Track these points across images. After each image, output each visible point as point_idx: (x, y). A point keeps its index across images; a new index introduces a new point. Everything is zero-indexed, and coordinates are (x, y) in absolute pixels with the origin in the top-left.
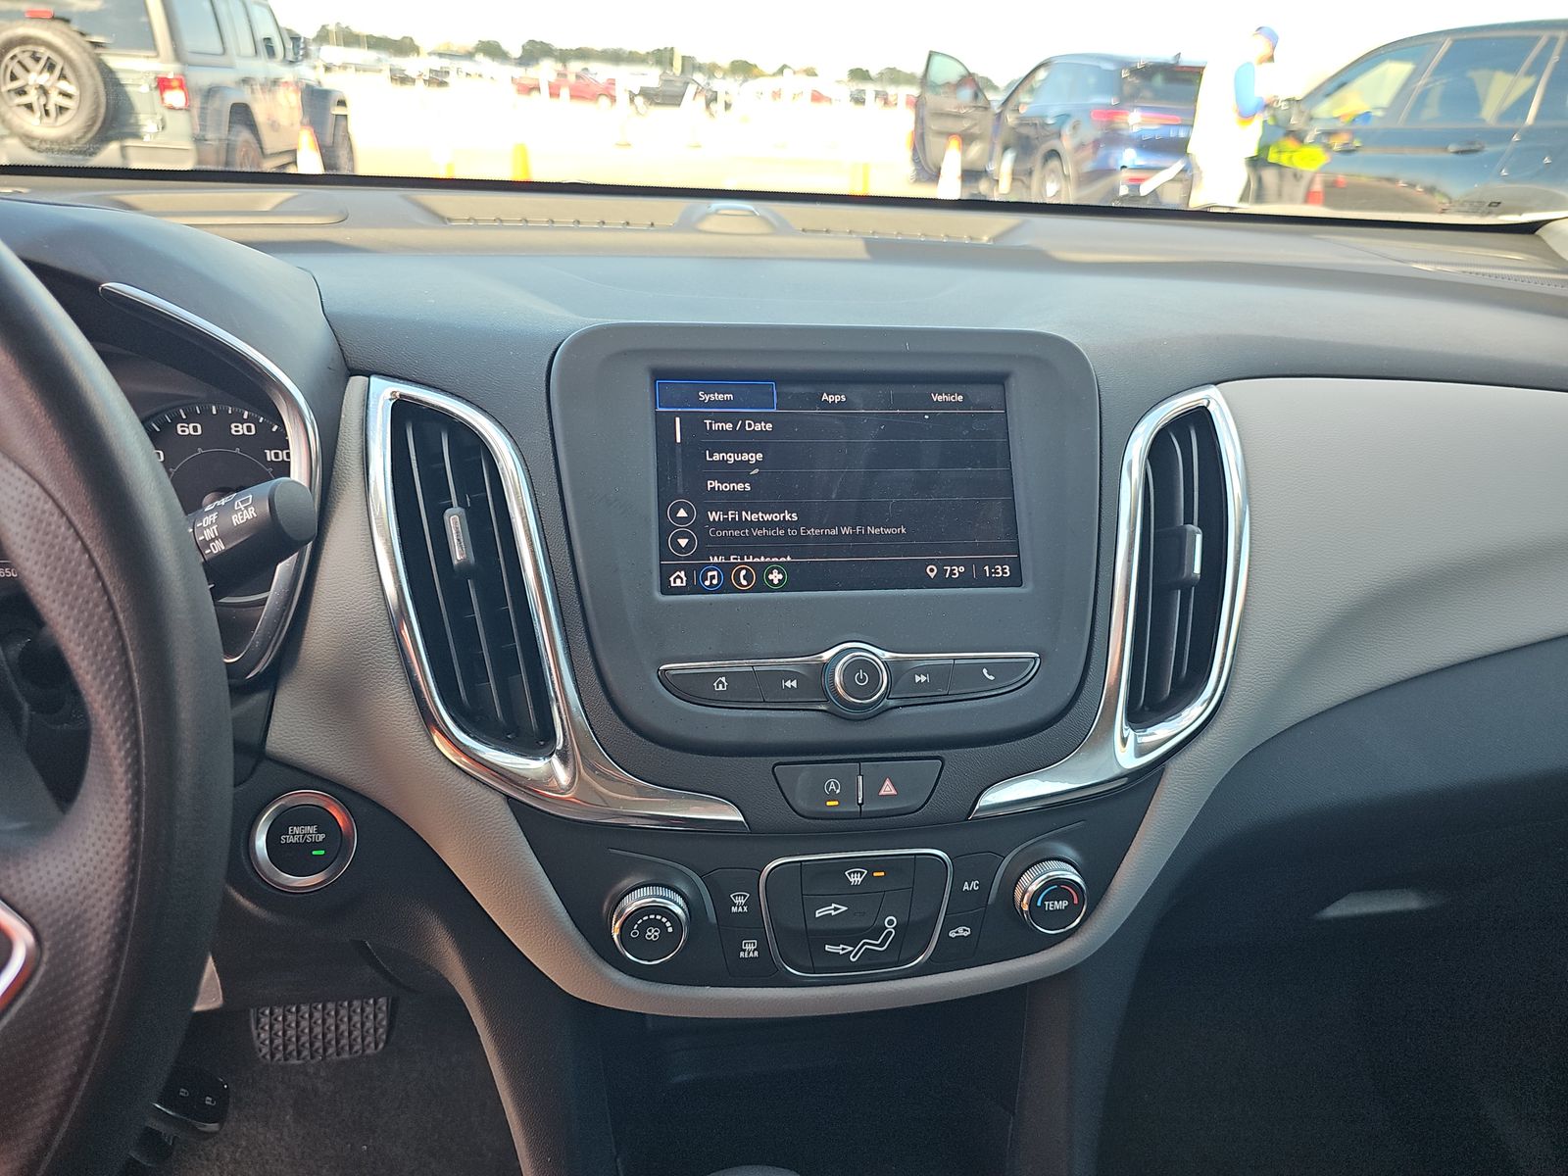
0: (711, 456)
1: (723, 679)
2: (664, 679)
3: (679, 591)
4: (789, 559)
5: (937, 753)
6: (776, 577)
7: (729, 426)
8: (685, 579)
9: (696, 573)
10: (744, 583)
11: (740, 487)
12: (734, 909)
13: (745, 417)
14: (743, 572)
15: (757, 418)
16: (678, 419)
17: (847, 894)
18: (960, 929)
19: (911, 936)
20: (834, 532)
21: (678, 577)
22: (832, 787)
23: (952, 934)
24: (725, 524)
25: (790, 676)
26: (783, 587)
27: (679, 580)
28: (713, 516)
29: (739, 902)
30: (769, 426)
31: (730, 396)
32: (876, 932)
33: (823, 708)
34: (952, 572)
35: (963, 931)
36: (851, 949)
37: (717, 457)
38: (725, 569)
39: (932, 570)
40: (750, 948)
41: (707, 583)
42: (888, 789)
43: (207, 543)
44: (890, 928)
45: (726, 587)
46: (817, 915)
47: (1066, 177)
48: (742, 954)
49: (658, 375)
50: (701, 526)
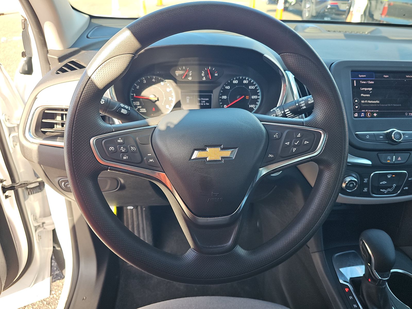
0: (362, 89)
1: (368, 136)
2: (356, 135)
3: (362, 117)
4: (378, 111)
5: (409, 152)
6: (375, 115)
7: (365, 82)
8: (357, 115)
9: (359, 114)
10: (369, 116)
11: (367, 95)
12: (364, 182)
13: (368, 80)
14: (369, 114)
15: (371, 81)
16: (355, 81)
17: (387, 179)
18: (406, 188)
19: (397, 188)
20: (387, 105)
21: (356, 114)
22: (389, 158)
23: (404, 189)
24: (365, 103)
25: (381, 135)
26: (377, 117)
27: (356, 115)
28: (363, 102)
29: (366, 180)
30: (373, 82)
31: (365, 76)
32: (391, 187)
33: (387, 142)
34: (410, 115)
35: (407, 188)
36: (385, 190)
37: (363, 89)
38: (365, 113)
39: (406, 114)
40: (366, 190)
41: (362, 116)
42: (399, 159)
43: (302, 107)
44: (394, 187)
45: (365, 117)
46: (381, 183)
47: (312, 3)
48: (364, 191)
49: (352, 71)
50: (360, 103)
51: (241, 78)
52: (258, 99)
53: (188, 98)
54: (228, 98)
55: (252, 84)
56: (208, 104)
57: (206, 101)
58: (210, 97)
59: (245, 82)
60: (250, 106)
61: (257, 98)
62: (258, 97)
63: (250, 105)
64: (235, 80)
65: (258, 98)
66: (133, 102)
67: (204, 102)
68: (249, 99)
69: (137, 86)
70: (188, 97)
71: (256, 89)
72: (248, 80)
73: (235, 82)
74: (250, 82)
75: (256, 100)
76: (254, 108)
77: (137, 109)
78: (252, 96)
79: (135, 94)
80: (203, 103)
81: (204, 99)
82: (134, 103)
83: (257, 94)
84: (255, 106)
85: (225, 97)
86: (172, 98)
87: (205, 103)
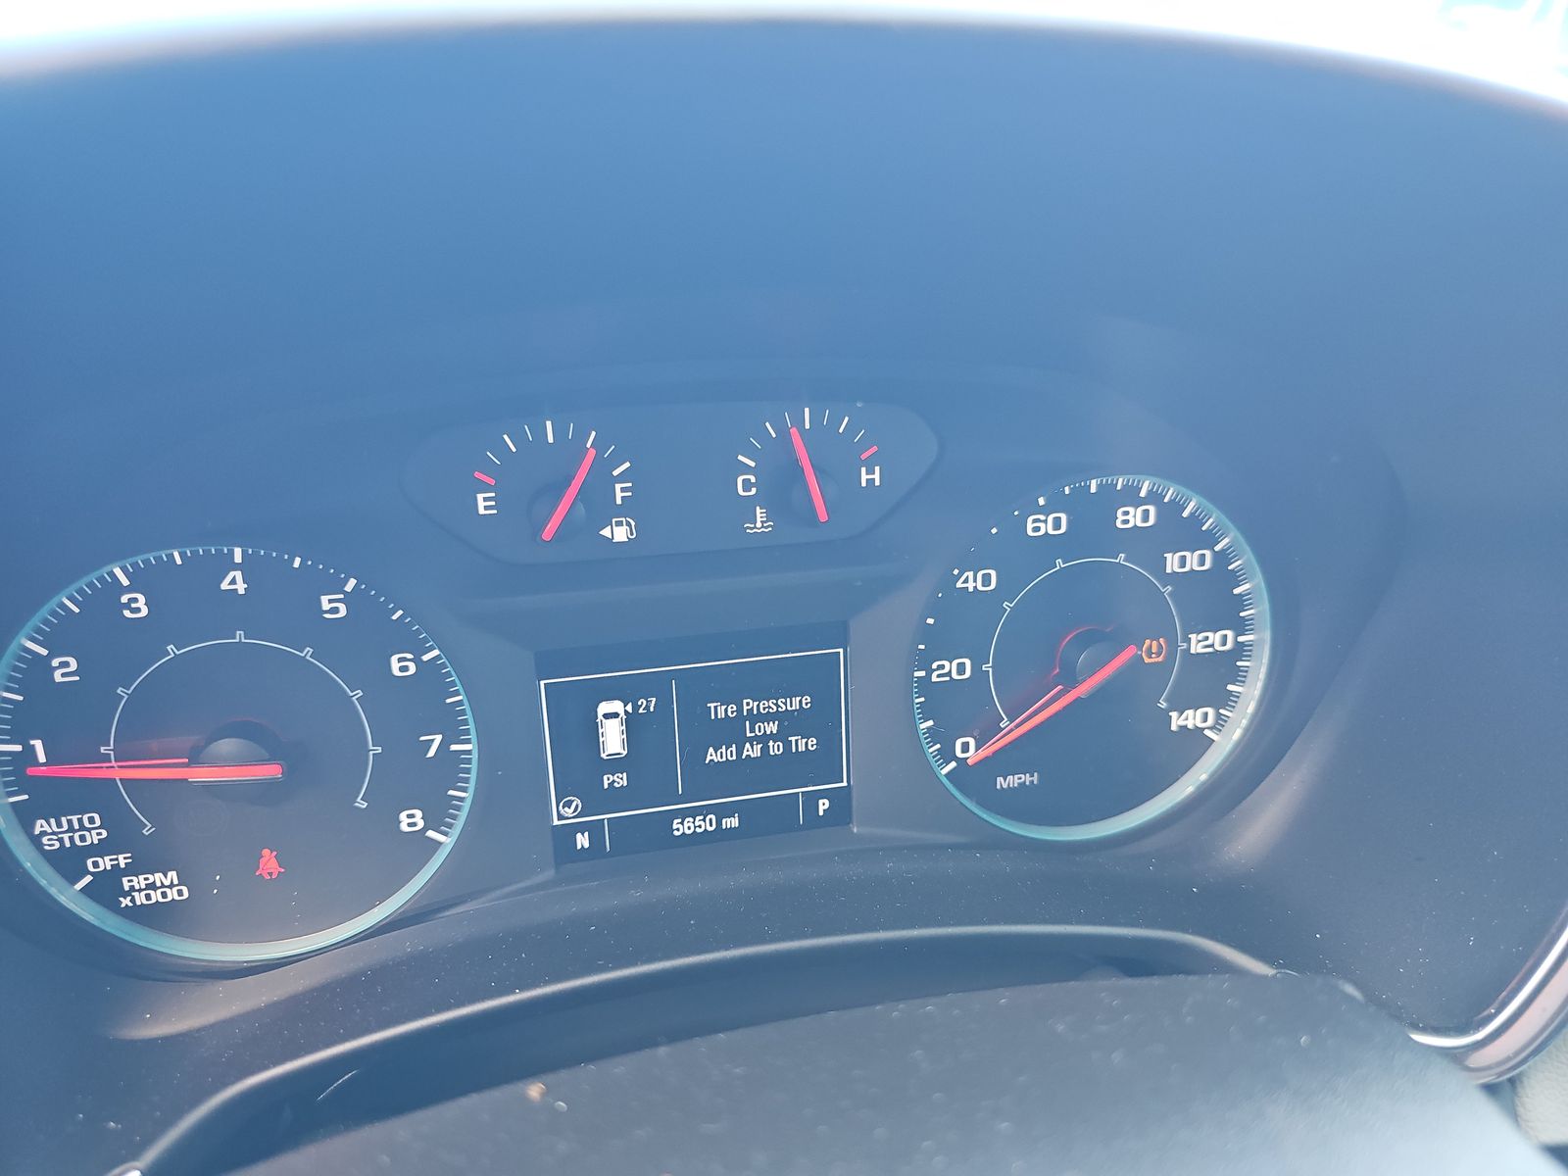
51: (1093, 489)
52: (1240, 650)
53: (616, 715)
54: (987, 667)
55: (1193, 536)
56: (801, 744)
57: (791, 724)
58: (820, 680)
59: (1131, 517)
60: (1176, 721)
61: (1229, 646)
62: (1241, 639)
63: (1174, 715)
64: (1046, 510)
65: (1236, 643)
66: (28, 827)
67: (772, 728)
68: (1171, 656)
69: (55, 663)
70: (616, 706)
71: (1222, 576)
72: (1154, 497)
73: (1043, 525)
74: (1170, 512)
75: (1226, 667)
76: (1207, 732)
77: (88, 878)
78: (1193, 637)
79: (38, 744)
80: (764, 739)
81: (768, 705)
82: (40, 826)
83: (1229, 614)
84: (1219, 716)
85: (951, 669)
86: (454, 734)
87: (781, 736)
